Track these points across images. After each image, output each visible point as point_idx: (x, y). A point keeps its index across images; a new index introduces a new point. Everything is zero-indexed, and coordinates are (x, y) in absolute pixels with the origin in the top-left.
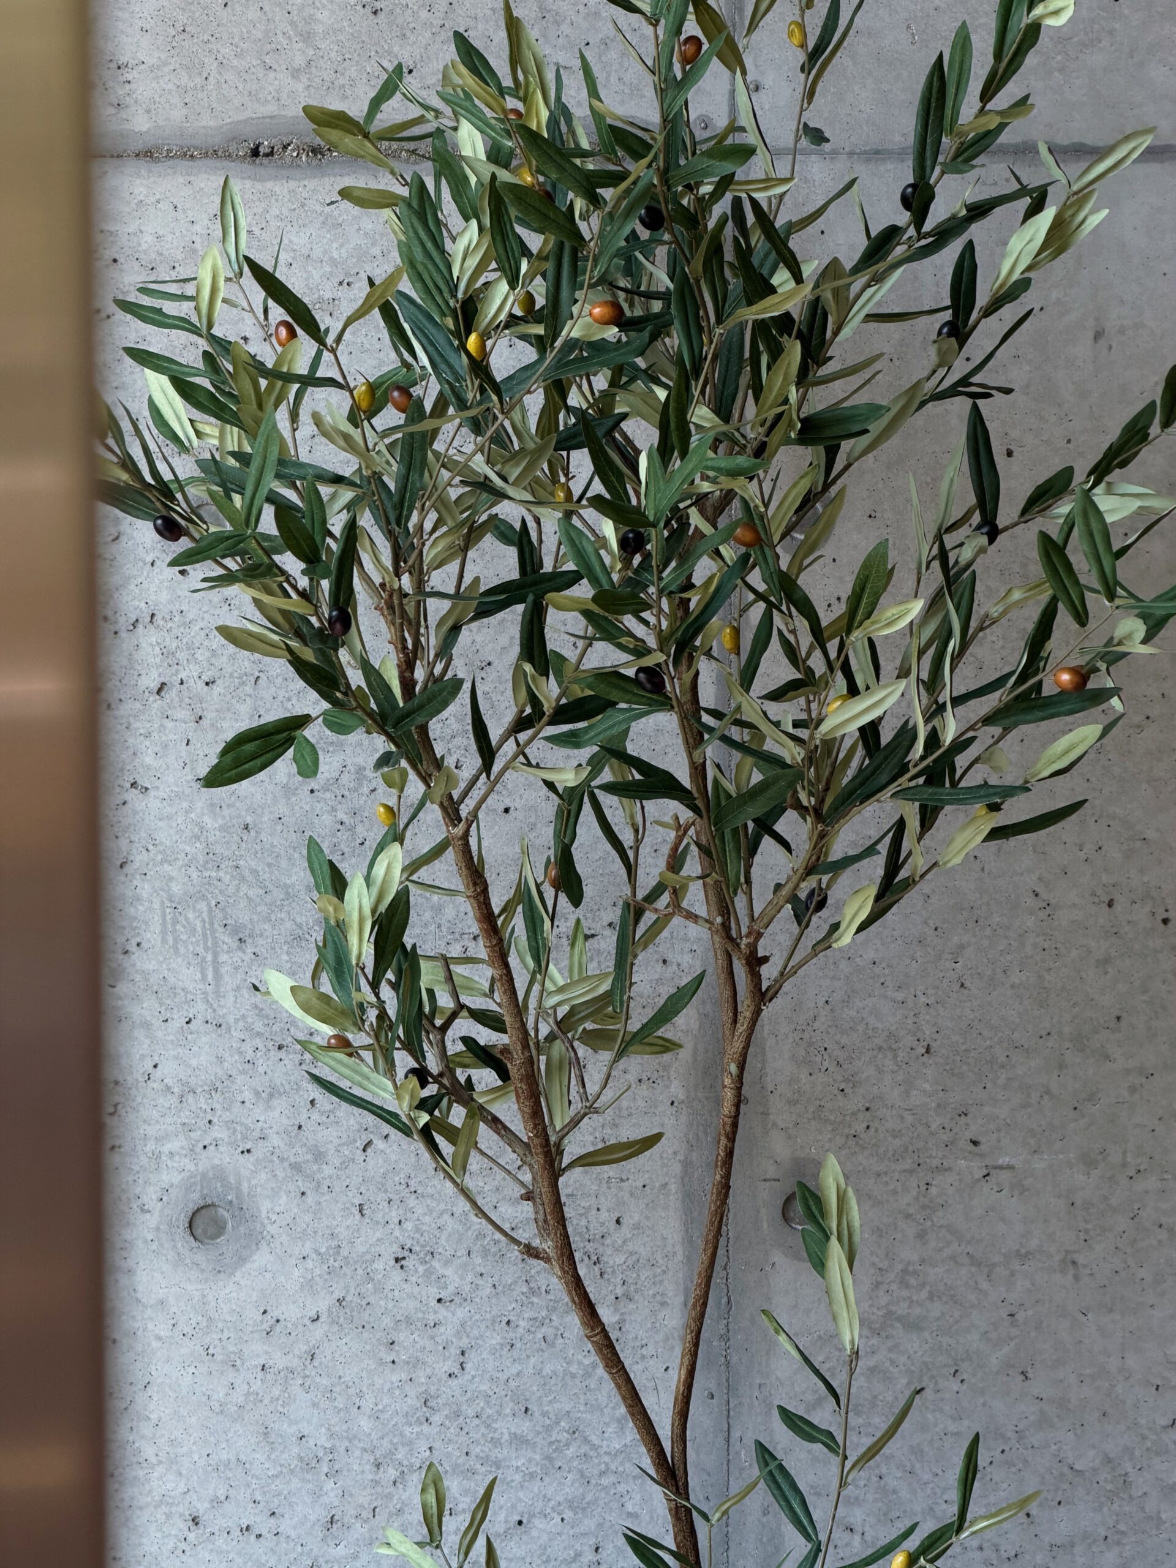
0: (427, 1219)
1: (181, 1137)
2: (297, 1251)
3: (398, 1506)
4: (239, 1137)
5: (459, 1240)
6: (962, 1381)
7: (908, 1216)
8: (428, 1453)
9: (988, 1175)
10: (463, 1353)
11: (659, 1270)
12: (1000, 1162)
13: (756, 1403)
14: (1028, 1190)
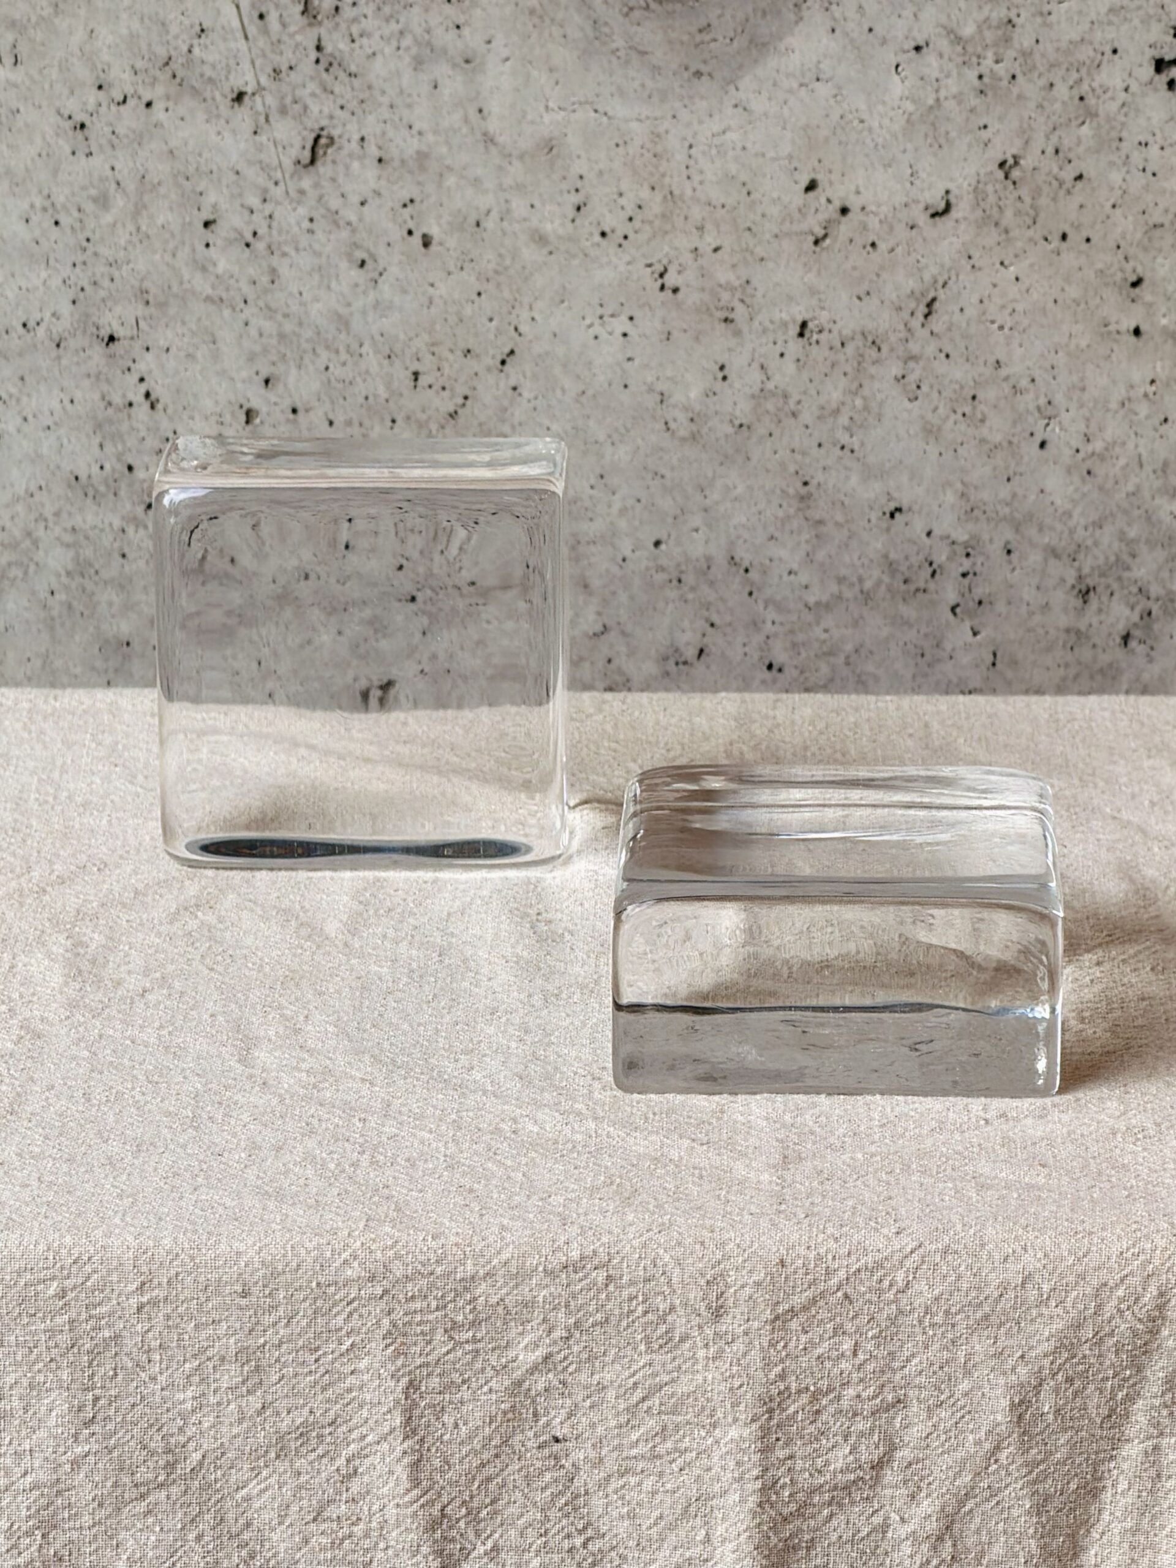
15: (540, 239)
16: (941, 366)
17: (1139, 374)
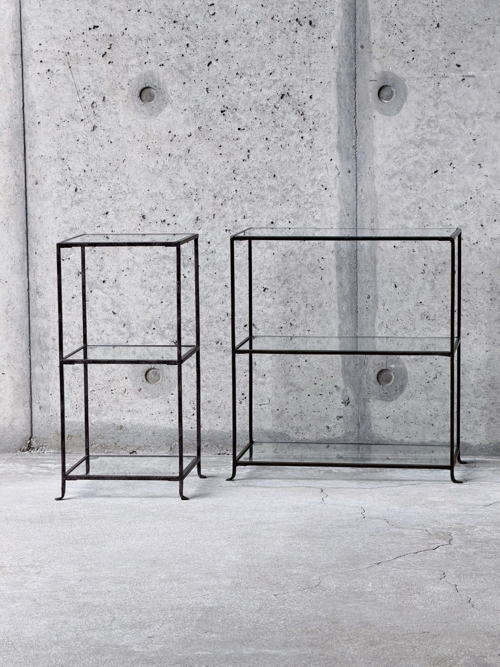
0: (234, 95)
1: (136, 58)
2: (182, 107)
3: (223, 214)
4: (159, 59)
5: (247, 104)
6: (454, 168)
7: (430, 97)
8: (235, 192)
9: (464, 79)
10: (249, 151)
11: (327, 118)
12: (469, 74)
13: (368, 175)
14: (481, 86)
15: (128, 141)
16: (191, 160)
17: (221, 161)
